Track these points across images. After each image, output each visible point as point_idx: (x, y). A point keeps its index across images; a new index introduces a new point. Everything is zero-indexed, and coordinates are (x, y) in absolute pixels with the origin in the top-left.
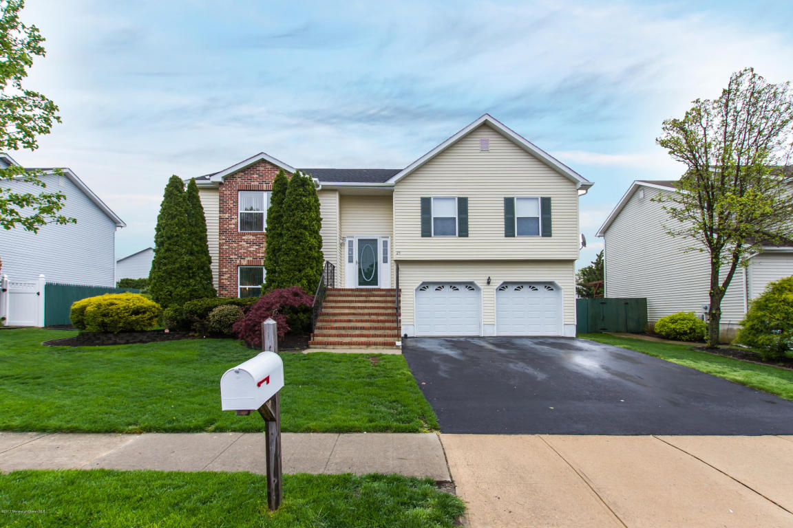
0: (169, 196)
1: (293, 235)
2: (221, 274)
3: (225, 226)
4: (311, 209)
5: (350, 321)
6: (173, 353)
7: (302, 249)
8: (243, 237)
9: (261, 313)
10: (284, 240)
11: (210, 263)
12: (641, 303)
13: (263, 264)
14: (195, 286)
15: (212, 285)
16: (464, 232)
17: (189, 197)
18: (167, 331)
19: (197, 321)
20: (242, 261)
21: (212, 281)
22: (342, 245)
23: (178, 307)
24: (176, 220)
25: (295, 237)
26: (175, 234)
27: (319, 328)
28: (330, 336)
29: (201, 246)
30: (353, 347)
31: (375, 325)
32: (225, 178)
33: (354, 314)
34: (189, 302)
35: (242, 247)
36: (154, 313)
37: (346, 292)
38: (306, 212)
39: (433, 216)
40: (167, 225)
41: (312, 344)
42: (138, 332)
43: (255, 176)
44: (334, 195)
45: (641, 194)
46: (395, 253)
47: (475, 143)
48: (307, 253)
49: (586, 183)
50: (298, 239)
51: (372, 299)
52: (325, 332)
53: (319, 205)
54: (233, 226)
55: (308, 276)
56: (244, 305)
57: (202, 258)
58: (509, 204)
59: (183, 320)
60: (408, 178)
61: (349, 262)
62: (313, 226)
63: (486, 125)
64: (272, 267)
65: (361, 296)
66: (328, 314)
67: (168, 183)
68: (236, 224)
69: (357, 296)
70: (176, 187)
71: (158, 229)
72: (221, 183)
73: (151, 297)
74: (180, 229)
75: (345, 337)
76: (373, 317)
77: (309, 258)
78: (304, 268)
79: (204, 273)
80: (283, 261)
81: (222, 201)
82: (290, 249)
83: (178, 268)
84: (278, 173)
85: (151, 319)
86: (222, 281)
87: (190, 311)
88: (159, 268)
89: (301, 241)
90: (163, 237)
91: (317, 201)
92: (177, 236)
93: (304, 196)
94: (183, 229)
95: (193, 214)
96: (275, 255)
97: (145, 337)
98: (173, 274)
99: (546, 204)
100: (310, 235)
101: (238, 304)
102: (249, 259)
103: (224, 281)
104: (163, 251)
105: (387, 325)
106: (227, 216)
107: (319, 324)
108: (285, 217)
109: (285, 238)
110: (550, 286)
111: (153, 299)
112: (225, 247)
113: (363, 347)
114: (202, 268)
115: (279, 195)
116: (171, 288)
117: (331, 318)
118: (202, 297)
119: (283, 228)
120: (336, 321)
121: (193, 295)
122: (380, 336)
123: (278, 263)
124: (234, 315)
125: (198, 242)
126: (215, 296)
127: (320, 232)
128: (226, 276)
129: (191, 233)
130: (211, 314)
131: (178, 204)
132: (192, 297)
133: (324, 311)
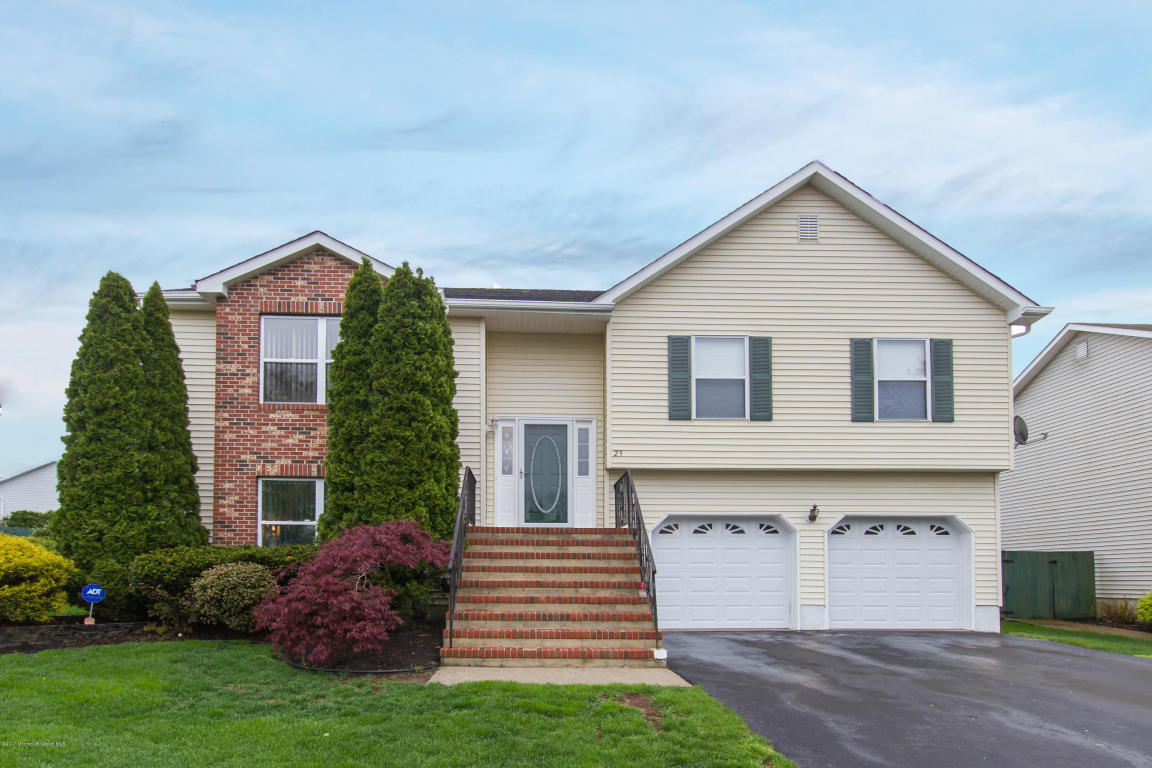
0: (100, 317)
1: (395, 404)
2: (219, 495)
3: (230, 391)
4: (435, 348)
5: (532, 600)
6: (99, 682)
7: (417, 436)
8: (271, 416)
9: (328, 583)
10: (375, 416)
11: (195, 469)
12: (1083, 562)
13: (315, 473)
14: (157, 519)
15: (200, 518)
16: (763, 411)
17: (147, 322)
18: (90, 621)
19: (163, 600)
20: (269, 466)
21: (199, 511)
22: (490, 435)
23: (118, 566)
24: (115, 371)
25: (401, 409)
26: (113, 402)
27: (460, 617)
28: (490, 635)
29: (173, 432)
30: (549, 661)
31: (594, 609)
32: (232, 286)
33: (539, 584)
34: (143, 556)
35: (269, 437)
36: (57, 580)
37: (510, 536)
38: (426, 355)
39: (695, 375)
40: (92, 381)
41: (449, 655)
42: (17, 623)
43: (300, 283)
44: (476, 330)
45: (1081, 350)
46: (610, 454)
47: (787, 225)
48: (428, 446)
49: (1034, 309)
50: (408, 414)
51: (573, 550)
52: (475, 625)
53: (451, 342)
54: (248, 391)
55: (429, 498)
56: (277, 564)
57: (177, 457)
58: (862, 353)
59: (130, 596)
60: (640, 295)
61: (504, 472)
62: (441, 386)
63: (813, 186)
64: (344, 477)
65: (548, 543)
66: (477, 585)
67: (97, 289)
68: (255, 387)
69: (538, 544)
70: (117, 299)
71: (72, 392)
72: (220, 298)
73: (55, 544)
74: (124, 392)
75: (527, 637)
76: (585, 592)
77: (432, 457)
78: (421, 481)
79: (181, 491)
80: (372, 462)
81: (223, 337)
82: (389, 437)
83: (119, 478)
84: (351, 276)
85: (49, 593)
86: (221, 510)
87: (147, 576)
88: (73, 479)
89: (413, 419)
90: (83, 408)
91: (447, 333)
92: (116, 406)
93: (421, 318)
94: (132, 393)
95: (156, 361)
96: (351, 451)
97: (35, 636)
98: (106, 492)
99: (941, 354)
100: (435, 406)
101: (262, 561)
102: (283, 461)
103: (226, 510)
104: (82, 439)
105: (621, 609)
106: (233, 368)
107: (459, 608)
108: (376, 365)
109: (375, 414)
110: (942, 525)
111: (57, 548)
112: (228, 436)
113: (575, 662)
114: (177, 481)
115: (361, 316)
116: (100, 524)
117: (485, 593)
118: (176, 545)
119: (371, 390)
120: (499, 601)
121: (154, 540)
122: (612, 636)
123: (358, 468)
124: (253, 587)
125: (166, 422)
126: (205, 542)
127: (454, 400)
128: (231, 499)
129: (151, 403)
130: (197, 584)
131: (120, 336)
132: (151, 544)
133: (466, 576)
